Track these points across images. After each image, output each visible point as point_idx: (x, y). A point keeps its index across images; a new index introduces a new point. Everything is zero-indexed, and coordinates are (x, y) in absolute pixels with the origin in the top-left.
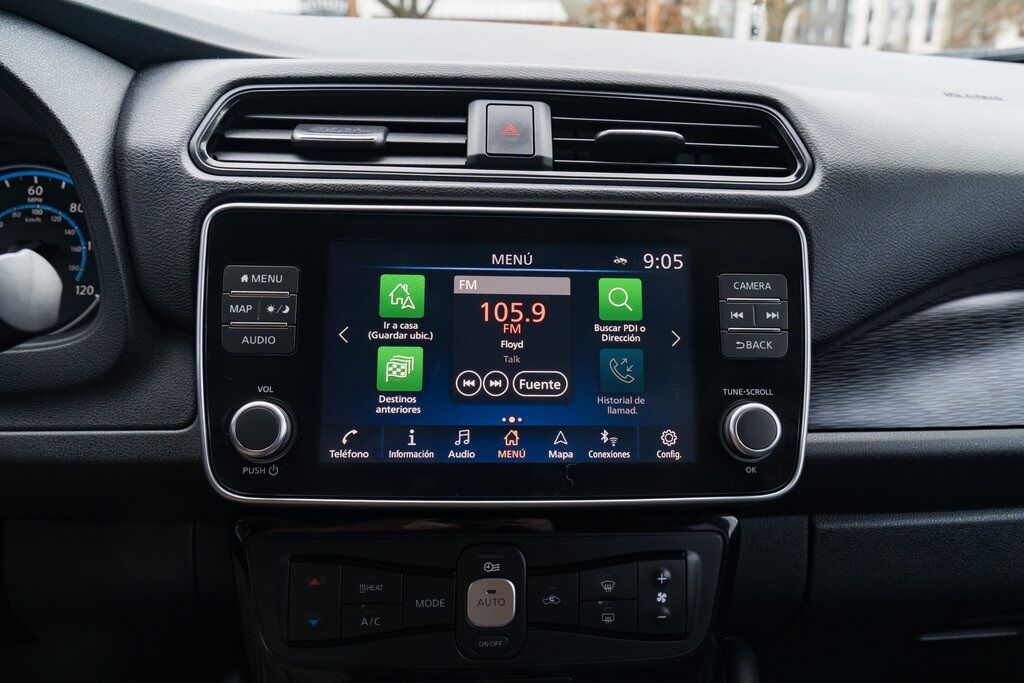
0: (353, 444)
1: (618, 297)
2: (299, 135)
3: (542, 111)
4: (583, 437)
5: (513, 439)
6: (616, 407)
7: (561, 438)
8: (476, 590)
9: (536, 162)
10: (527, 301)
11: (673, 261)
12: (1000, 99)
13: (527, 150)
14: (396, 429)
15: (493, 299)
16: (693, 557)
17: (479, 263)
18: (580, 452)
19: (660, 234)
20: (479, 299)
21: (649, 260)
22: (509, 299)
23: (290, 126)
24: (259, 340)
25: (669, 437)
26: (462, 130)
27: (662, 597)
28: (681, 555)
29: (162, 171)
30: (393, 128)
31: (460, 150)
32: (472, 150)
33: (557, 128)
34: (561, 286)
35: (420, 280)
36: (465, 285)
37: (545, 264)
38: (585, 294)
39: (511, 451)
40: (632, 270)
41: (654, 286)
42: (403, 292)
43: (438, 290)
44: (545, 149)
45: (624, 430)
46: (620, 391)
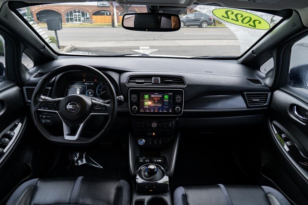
0: (142, 110)
1: (166, 97)
2: (136, 81)
3: (159, 78)
4: (163, 110)
5: (156, 110)
6: (165, 107)
7: (161, 110)
8: (153, 124)
9: (159, 84)
10: (158, 97)
11: (171, 94)
12: (212, 72)
13: (158, 83)
14: (146, 109)
15: (155, 97)
16: (173, 122)
17: (153, 94)
18: (162, 111)
19: (170, 91)
20: (153, 97)
21: (169, 94)
22: (156, 97)
23: (135, 80)
24: (134, 101)
25: (170, 110)
26: (152, 80)
27: (170, 125)
28: (172, 121)
29: (124, 85)
30: (145, 80)
31: (151, 82)
32: (153, 82)
33: (161, 80)
34: (161, 96)
35: (148, 95)
36: (152, 96)
37: (159, 94)
38: (163, 97)
39: (156, 111)
40: (168, 94)
41: (169, 96)
42: (146, 97)
43: (150, 96)
44: (160, 82)
45: (166, 109)
46: (166, 106)
